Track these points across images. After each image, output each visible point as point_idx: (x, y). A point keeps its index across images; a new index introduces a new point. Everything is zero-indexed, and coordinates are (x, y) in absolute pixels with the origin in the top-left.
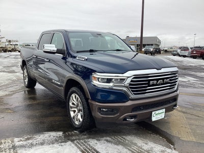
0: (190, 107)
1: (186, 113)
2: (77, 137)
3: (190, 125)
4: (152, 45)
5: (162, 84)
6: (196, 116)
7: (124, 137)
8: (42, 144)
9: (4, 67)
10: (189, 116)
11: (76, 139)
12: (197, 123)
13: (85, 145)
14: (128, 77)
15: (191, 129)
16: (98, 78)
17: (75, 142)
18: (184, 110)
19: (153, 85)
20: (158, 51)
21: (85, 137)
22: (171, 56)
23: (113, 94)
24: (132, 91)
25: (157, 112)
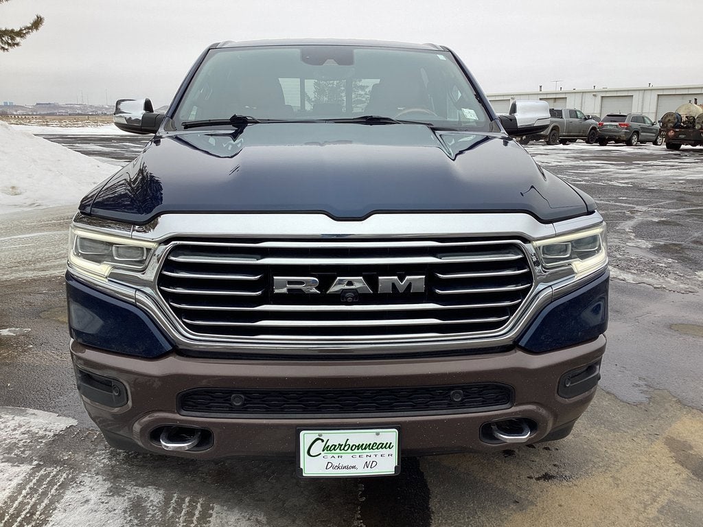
14: (161, 244)
19: (295, 297)
25: (333, 437)
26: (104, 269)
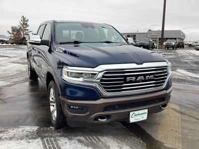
0: (193, 107)
1: (185, 114)
2: (50, 134)
3: (183, 128)
4: (175, 39)
5: (143, 81)
6: (194, 118)
7: (100, 137)
8: (11, 139)
9: (21, 59)
10: (187, 118)
11: (47, 137)
12: (192, 127)
13: (52, 144)
14: (100, 72)
15: (181, 133)
16: (68, 72)
17: (45, 139)
18: (183, 110)
19: (131, 82)
20: (181, 46)
21: (59, 134)
22: (194, 51)
23: (81, 91)
24: (105, 88)
25: (137, 113)
26: (81, 79)
